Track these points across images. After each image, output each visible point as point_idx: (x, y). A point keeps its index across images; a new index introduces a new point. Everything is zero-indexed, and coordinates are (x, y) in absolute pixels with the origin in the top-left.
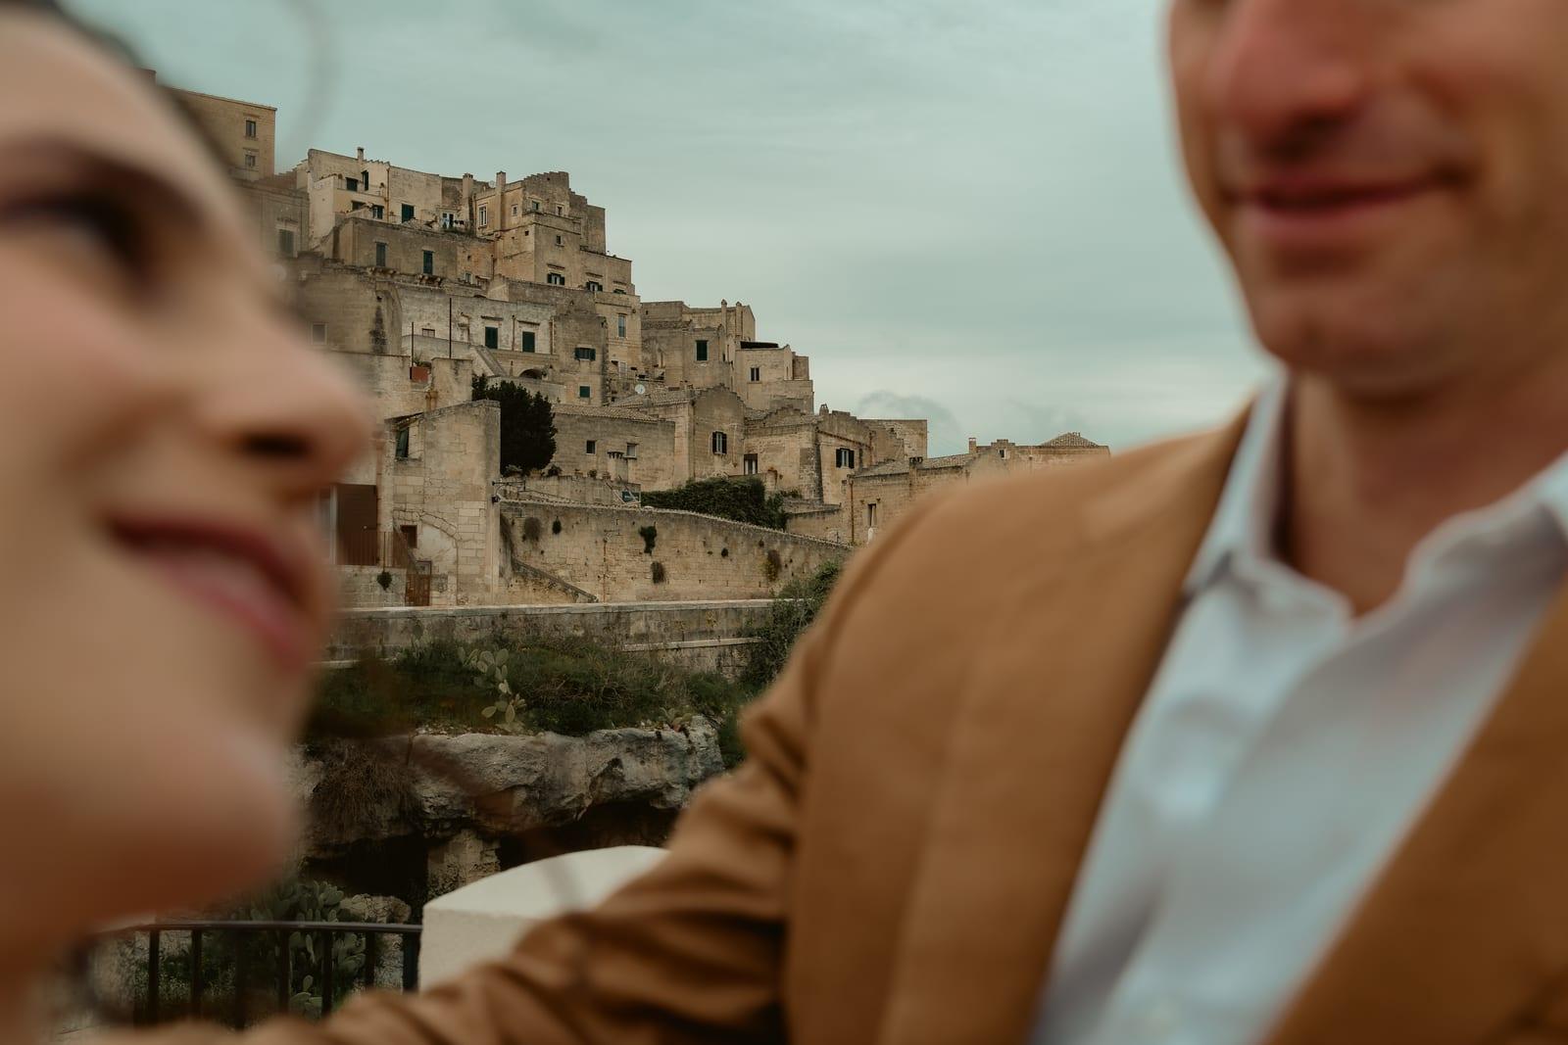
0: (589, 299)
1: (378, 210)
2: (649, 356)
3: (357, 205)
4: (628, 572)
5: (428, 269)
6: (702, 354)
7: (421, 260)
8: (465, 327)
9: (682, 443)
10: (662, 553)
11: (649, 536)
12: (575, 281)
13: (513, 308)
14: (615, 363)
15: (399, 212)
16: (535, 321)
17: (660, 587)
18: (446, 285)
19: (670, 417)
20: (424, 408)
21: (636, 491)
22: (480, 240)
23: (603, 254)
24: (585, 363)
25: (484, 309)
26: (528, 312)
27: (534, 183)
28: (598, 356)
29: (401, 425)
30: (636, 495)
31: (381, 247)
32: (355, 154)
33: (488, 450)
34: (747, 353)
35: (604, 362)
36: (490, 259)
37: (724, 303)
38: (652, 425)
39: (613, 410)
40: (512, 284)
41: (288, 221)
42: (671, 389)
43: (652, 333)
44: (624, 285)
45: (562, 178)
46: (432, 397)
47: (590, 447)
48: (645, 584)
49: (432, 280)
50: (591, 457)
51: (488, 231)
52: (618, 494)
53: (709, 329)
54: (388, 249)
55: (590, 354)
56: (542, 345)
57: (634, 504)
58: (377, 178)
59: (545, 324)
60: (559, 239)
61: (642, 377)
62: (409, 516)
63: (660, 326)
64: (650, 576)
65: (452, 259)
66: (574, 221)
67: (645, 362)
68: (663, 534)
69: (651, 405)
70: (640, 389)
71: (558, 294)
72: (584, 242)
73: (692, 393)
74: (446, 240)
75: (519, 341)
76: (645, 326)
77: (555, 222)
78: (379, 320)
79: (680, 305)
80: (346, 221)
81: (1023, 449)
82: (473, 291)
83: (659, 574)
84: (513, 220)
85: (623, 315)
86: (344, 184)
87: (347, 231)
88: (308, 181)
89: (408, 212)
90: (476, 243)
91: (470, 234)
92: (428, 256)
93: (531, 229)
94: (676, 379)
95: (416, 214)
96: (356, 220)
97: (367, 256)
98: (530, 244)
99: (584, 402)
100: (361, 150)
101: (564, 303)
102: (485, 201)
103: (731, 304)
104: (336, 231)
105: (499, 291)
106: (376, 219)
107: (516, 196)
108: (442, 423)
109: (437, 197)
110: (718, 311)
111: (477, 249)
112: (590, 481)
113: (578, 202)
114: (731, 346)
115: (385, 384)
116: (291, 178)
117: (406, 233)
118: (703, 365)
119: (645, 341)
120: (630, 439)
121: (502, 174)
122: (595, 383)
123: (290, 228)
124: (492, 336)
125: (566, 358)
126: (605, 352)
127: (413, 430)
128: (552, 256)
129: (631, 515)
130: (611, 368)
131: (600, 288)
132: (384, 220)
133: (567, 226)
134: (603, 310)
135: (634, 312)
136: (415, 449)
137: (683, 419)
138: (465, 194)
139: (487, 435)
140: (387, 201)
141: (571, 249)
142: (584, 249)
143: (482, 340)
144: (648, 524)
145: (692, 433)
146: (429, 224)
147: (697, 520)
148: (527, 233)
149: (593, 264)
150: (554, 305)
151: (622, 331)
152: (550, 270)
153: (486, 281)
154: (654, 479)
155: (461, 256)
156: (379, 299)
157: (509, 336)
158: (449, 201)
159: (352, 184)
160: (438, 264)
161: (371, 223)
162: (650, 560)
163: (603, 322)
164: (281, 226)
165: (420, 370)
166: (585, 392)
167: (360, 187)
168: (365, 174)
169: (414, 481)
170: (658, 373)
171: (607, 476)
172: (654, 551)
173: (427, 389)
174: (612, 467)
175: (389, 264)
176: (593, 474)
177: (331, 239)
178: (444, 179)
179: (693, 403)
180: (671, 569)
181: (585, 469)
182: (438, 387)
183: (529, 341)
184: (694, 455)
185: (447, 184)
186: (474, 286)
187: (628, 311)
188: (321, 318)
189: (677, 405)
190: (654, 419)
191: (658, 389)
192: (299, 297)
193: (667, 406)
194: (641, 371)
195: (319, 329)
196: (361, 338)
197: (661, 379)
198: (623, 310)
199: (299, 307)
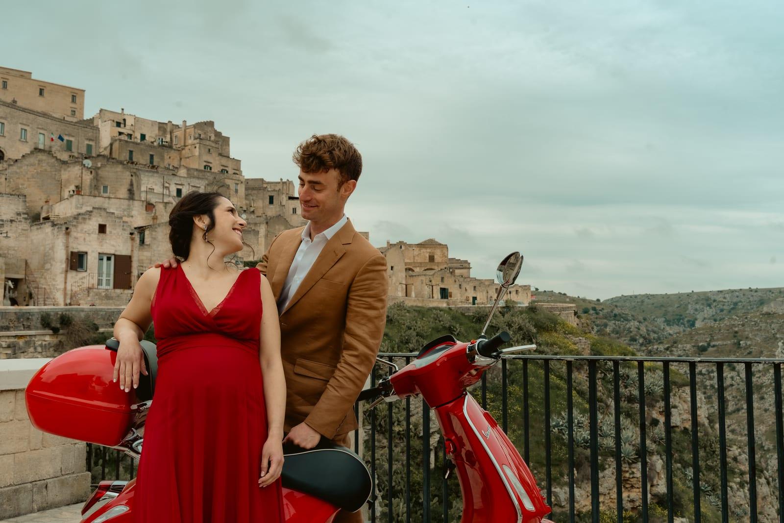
0: (222, 176)
1: (130, 136)
2: (248, 202)
3: (120, 133)
5: (152, 162)
6: (271, 200)
7: (148, 158)
8: (168, 188)
9: (262, 240)
12: (216, 169)
13: (189, 180)
15: (139, 137)
16: (199, 186)
18: (159, 170)
19: (257, 229)
20: (151, 223)
21: (242, 260)
22: (175, 150)
23: (229, 157)
25: (176, 180)
26: (195, 182)
27: (198, 126)
29: (141, 230)
30: (242, 262)
31: (131, 152)
32: (120, 111)
34: (291, 202)
36: (179, 158)
37: (281, 179)
38: (249, 232)
40: (188, 169)
41: (90, 140)
42: (257, 217)
43: (250, 192)
44: (237, 171)
45: (211, 124)
46: (155, 218)
49: (153, 167)
51: (178, 146)
53: (274, 190)
54: (134, 154)
58: (129, 122)
59: (202, 187)
60: (209, 150)
61: (245, 211)
63: (253, 189)
65: (162, 158)
66: (216, 142)
67: (246, 205)
71: (208, 174)
72: (220, 152)
73: (267, 219)
74: (160, 149)
76: (246, 189)
77: (208, 143)
78: (132, 185)
79: (262, 180)
80: (116, 140)
81: (410, 245)
82: (171, 172)
84: (190, 141)
85: (237, 184)
86: (115, 124)
87: (116, 145)
88: (99, 123)
89: (143, 137)
90: (173, 151)
91: (170, 147)
92: (152, 156)
93: (197, 146)
94: (259, 212)
95: (147, 138)
96: (120, 140)
97: (125, 156)
98: (197, 152)
100: (123, 109)
101: (211, 178)
102: (177, 133)
103: (284, 180)
104: (111, 145)
105: (182, 172)
106: (129, 140)
107: (191, 131)
108: (158, 229)
109: (156, 130)
110: (279, 183)
111: (173, 154)
113: (218, 134)
114: (284, 198)
115: (134, 213)
116: (91, 121)
117: (142, 147)
118: (271, 206)
119: (247, 195)
121: (185, 121)
123: (91, 143)
124: (179, 192)
127: (147, 233)
128: (206, 157)
131: (227, 172)
132: (132, 140)
133: (213, 145)
134: (228, 182)
135: (242, 182)
136: (147, 240)
137: (262, 230)
138: (168, 130)
140: (134, 132)
141: (215, 155)
142: (220, 155)
143: (175, 194)
145: (267, 236)
146: (152, 143)
148: (195, 147)
149: (224, 161)
150: (207, 179)
151: (236, 191)
152: (205, 164)
153: (177, 168)
154: (250, 256)
155: (166, 157)
156: (132, 176)
158: (161, 133)
159: (118, 124)
160: (156, 160)
161: (127, 142)
163: (228, 187)
164: (87, 142)
165: (149, 206)
167: (122, 125)
168: (124, 120)
169: (147, 254)
170: (252, 209)
173: (153, 215)
175: (135, 160)
177: (109, 148)
178: (159, 123)
179: (267, 223)
182: (157, 214)
185: (161, 125)
186: (172, 170)
187: (239, 182)
188: (106, 183)
189: (260, 223)
190: (250, 229)
191: (252, 216)
192: (97, 174)
193: (256, 224)
194: (245, 208)
195: (105, 188)
196: (123, 192)
197: (253, 212)
198: (237, 182)
199: (97, 178)
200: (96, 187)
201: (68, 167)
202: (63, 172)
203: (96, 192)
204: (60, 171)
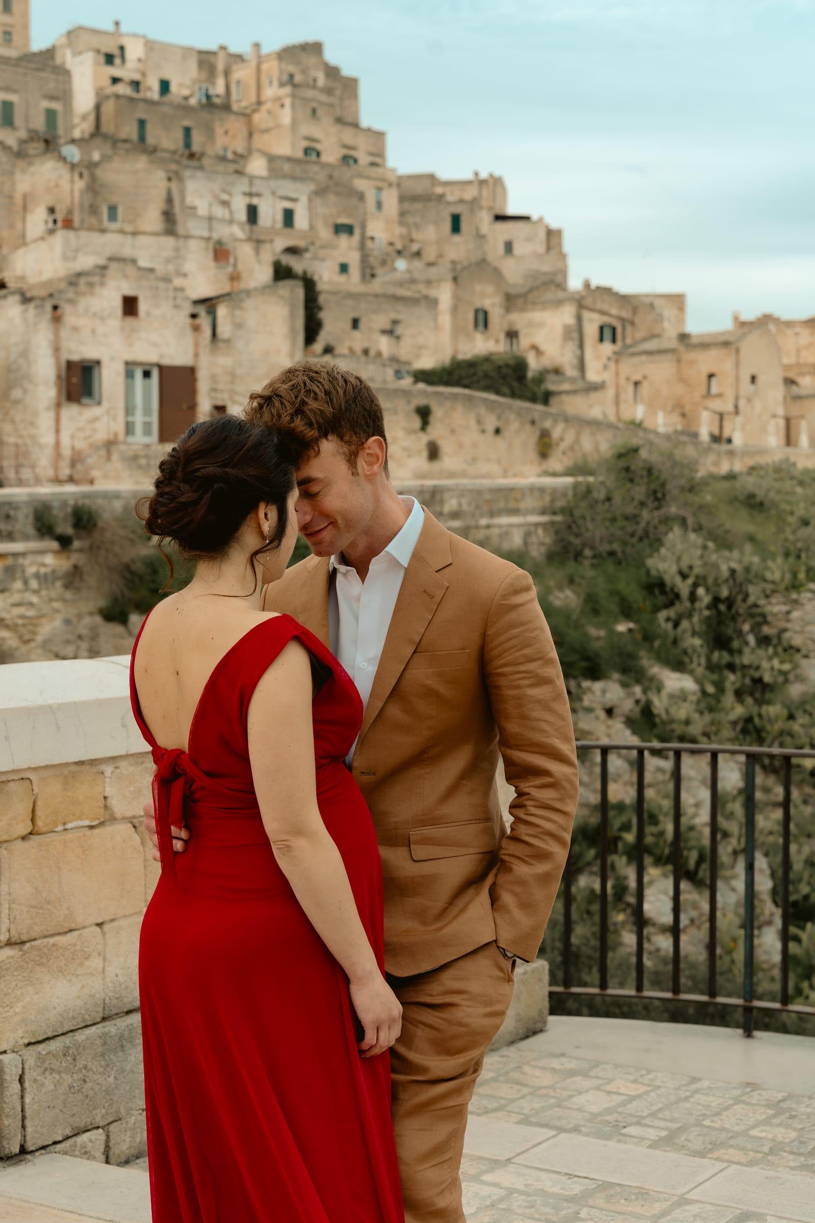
0: (345, 173)
1: (136, 84)
2: (404, 231)
3: (115, 80)
4: (405, 449)
5: (188, 144)
6: (456, 224)
7: (179, 135)
8: (225, 204)
9: (445, 319)
10: (437, 431)
11: (424, 414)
12: (331, 155)
13: (273, 184)
14: (372, 238)
15: (156, 86)
16: (294, 195)
17: (436, 466)
18: (206, 161)
19: (433, 292)
20: (226, 288)
21: (407, 368)
22: (236, 113)
23: (356, 125)
24: (343, 240)
25: (242, 185)
26: (287, 187)
27: (289, 53)
28: (357, 232)
29: (209, 304)
30: (408, 372)
31: (142, 123)
32: (110, 28)
33: (293, 330)
34: (502, 226)
35: (363, 238)
36: (245, 133)
37: (476, 174)
38: (413, 301)
39: (376, 286)
40: (272, 159)
41: (52, 98)
42: (430, 264)
43: (406, 206)
44: (378, 157)
45: (316, 48)
46: (235, 277)
47: (355, 323)
48: (420, 462)
49: (192, 156)
50: (356, 334)
51: (244, 104)
52: (390, 373)
53: (461, 201)
54: (149, 127)
55: (348, 229)
56: (301, 221)
57: (407, 382)
58: (134, 52)
59: (304, 200)
60: (314, 111)
61: (399, 252)
62: (219, 395)
63: (414, 198)
64: (425, 454)
65: (210, 134)
66: (329, 91)
67: (402, 237)
68: (438, 412)
69: (413, 281)
70: (401, 264)
71: (316, 168)
72: (338, 112)
73: (454, 269)
74: (205, 115)
75: (280, 217)
76: (402, 199)
77: (310, 93)
78: (169, 200)
79: (432, 178)
80: (107, 97)
81: (789, 324)
82: (232, 167)
83: (433, 452)
84: (270, 92)
85: (379, 189)
86: (102, 59)
87: (109, 108)
88: (68, 59)
89: (165, 86)
90: (232, 118)
91: (226, 107)
92: (187, 131)
93: (288, 102)
94: (430, 254)
95: (174, 88)
96: (118, 97)
97: (130, 130)
98: (286, 117)
99: (342, 279)
100: (117, 24)
101: (322, 176)
102: (241, 73)
103: (484, 175)
104: (98, 108)
105: (257, 166)
106: (135, 95)
107: (272, 68)
108: (249, 304)
109: (192, 70)
110: (469, 183)
111: (235, 125)
112: (363, 359)
113: (332, 72)
114: (485, 219)
115: (190, 266)
116: (49, 53)
117: (166, 109)
118: (457, 238)
119: (402, 214)
120: (394, 316)
121: (257, 46)
122: (354, 259)
123: (56, 106)
124: (252, 213)
125: (325, 233)
126: (363, 227)
127: (222, 311)
128: (309, 129)
129: (406, 393)
130: (369, 244)
131: (356, 161)
132: (141, 95)
133: (323, 98)
134: (361, 184)
135: (390, 185)
136: (224, 329)
137: (445, 294)
138: (220, 66)
139: (292, 315)
140: (144, 74)
141: (326, 120)
142: (339, 120)
143: (242, 216)
144: (422, 401)
145: (455, 310)
146: (186, 98)
147: (470, 399)
148: (282, 106)
149: (348, 136)
150: (312, 180)
151: (379, 205)
152: (305, 144)
153: (242, 156)
154: (418, 356)
155: (219, 131)
156: (169, 179)
157: (270, 213)
158: (204, 75)
159: (109, 59)
160: (197, 139)
161: (131, 99)
162: (424, 439)
163: (361, 197)
164: (45, 104)
165: (221, 253)
166: (344, 268)
167: (117, 61)
168: (122, 48)
169: (224, 361)
170: (415, 247)
171: (379, 354)
172: (430, 429)
173: (230, 269)
174: (384, 345)
175: (196, 148)
176: (366, 352)
177: (92, 117)
178: (200, 52)
179: (455, 279)
180: (446, 447)
181: (358, 347)
182: (240, 267)
183: (289, 217)
184: (457, 331)
185: (204, 56)
186: (233, 161)
187: (384, 185)
188: (114, 199)
189: (439, 281)
190: (417, 295)
191: (418, 264)
192: (93, 178)
193: (429, 283)
194: (399, 246)
195: (113, 210)
196: (152, 219)
197: (418, 254)
198: (379, 184)
199: (94, 188)
200: (93, 210)
201: (30, 164)
202: (18, 176)
203: (93, 220)
204: (12, 173)
